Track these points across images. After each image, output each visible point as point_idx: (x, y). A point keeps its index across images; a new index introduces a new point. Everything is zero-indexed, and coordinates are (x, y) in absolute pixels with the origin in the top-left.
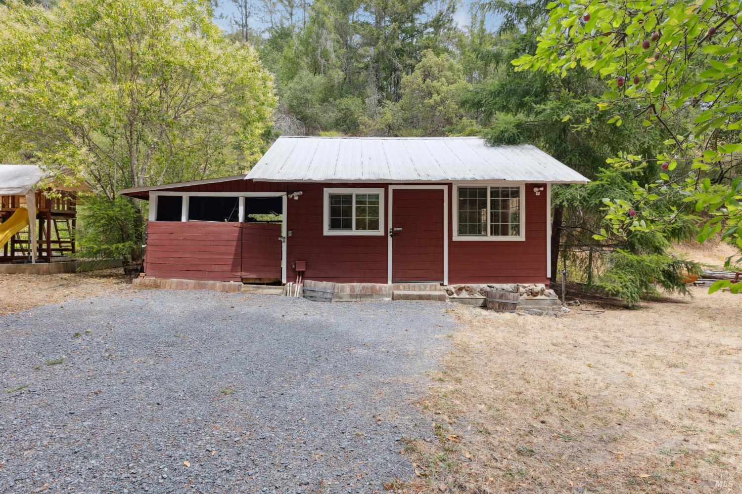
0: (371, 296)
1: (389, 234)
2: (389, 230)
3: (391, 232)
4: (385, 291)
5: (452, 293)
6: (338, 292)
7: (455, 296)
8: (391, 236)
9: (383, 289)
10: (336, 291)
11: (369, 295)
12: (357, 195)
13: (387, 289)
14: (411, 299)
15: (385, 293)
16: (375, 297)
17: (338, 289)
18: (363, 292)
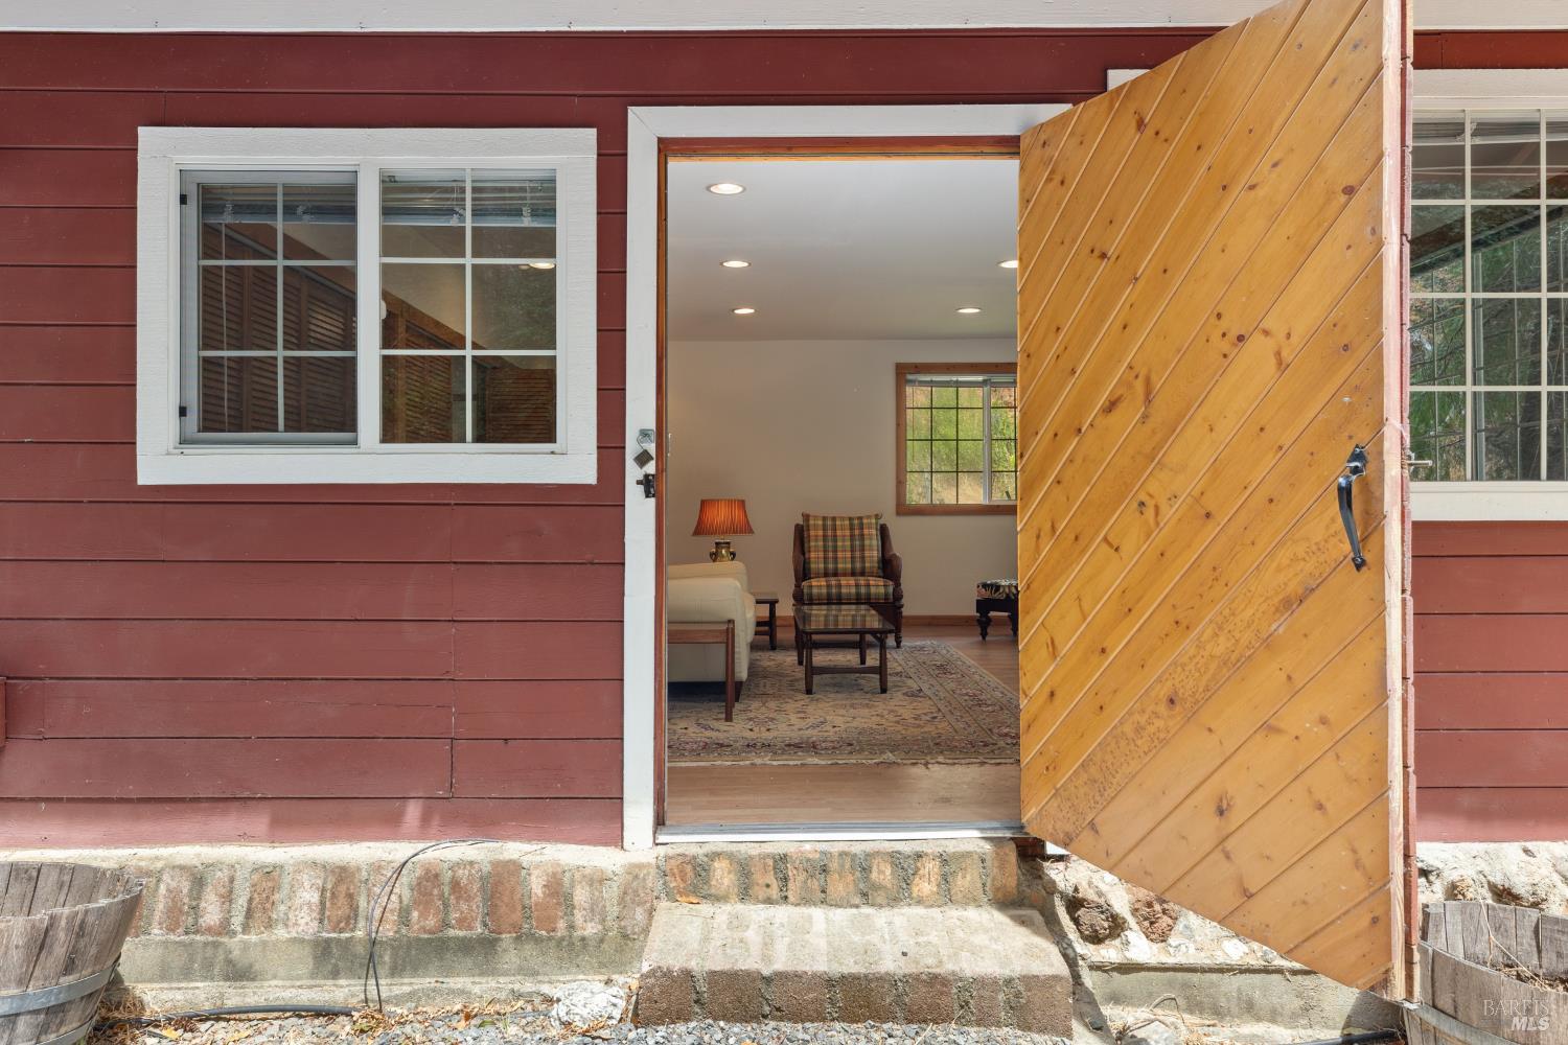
0: (481, 951)
1: (633, 473)
2: (632, 448)
3: (643, 459)
4: (596, 910)
5: (1116, 926)
6: (225, 928)
7: (1138, 947)
8: (649, 485)
9: (581, 896)
10: (212, 914)
11: (466, 947)
12: (391, 185)
13: (611, 893)
14: (779, 1013)
15: (591, 929)
16: (510, 956)
17: (228, 898)
18: (423, 922)
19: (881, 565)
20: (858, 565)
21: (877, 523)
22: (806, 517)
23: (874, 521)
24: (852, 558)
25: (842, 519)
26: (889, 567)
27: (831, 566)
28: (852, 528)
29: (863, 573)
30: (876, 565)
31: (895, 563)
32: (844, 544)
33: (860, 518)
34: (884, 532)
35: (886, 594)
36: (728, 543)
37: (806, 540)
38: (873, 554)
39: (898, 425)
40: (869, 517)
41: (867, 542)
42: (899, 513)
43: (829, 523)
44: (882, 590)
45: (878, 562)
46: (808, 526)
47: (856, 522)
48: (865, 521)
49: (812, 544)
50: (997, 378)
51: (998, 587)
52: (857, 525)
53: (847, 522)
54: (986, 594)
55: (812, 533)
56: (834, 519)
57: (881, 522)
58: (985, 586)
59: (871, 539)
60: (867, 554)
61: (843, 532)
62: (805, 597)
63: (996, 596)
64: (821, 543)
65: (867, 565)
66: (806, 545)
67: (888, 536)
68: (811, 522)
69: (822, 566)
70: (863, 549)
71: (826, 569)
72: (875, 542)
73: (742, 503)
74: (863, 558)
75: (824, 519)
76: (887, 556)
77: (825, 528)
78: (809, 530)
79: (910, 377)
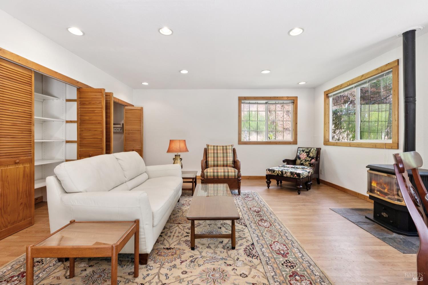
19: (233, 163)
20: (225, 163)
21: (232, 148)
22: (208, 146)
23: (231, 147)
24: (223, 160)
25: (220, 146)
26: (236, 164)
27: (216, 163)
28: (223, 150)
29: (227, 166)
30: (231, 163)
31: (238, 164)
32: (220, 155)
33: (226, 146)
34: (234, 151)
35: (235, 175)
36: (180, 155)
37: (207, 154)
38: (230, 159)
39: (239, 116)
40: (229, 146)
41: (228, 155)
42: (239, 144)
43: (215, 148)
44: (233, 174)
45: (232, 162)
46: (208, 149)
47: (225, 147)
48: (228, 147)
49: (210, 155)
50: (270, 102)
51: (274, 171)
52: (225, 149)
53: (222, 148)
54: (270, 173)
55: (210, 151)
56: (217, 146)
57: (233, 147)
58: (269, 170)
59: (230, 154)
60: (228, 159)
61: (220, 151)
62: (205, 176)
63: (273, 174)
64: (212, 155)
65: (228, 163)
66: (208, 155)
67: (236, 152)
68: (209, 148)
69: (212, 163)
70: (227, 157)
71: (214, 164)
72: (231, 155)
73: (185, 141)
74: (227, 160)
75: (214, 146)
76: (235, 160)
77: (214, 150)
78: (208, 150)
79: (243, 101)
